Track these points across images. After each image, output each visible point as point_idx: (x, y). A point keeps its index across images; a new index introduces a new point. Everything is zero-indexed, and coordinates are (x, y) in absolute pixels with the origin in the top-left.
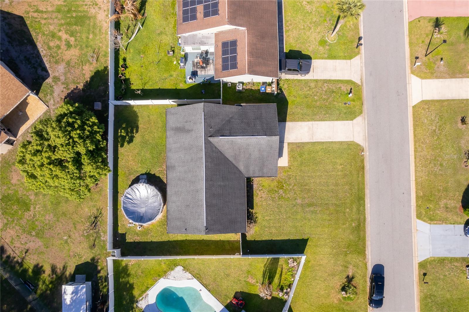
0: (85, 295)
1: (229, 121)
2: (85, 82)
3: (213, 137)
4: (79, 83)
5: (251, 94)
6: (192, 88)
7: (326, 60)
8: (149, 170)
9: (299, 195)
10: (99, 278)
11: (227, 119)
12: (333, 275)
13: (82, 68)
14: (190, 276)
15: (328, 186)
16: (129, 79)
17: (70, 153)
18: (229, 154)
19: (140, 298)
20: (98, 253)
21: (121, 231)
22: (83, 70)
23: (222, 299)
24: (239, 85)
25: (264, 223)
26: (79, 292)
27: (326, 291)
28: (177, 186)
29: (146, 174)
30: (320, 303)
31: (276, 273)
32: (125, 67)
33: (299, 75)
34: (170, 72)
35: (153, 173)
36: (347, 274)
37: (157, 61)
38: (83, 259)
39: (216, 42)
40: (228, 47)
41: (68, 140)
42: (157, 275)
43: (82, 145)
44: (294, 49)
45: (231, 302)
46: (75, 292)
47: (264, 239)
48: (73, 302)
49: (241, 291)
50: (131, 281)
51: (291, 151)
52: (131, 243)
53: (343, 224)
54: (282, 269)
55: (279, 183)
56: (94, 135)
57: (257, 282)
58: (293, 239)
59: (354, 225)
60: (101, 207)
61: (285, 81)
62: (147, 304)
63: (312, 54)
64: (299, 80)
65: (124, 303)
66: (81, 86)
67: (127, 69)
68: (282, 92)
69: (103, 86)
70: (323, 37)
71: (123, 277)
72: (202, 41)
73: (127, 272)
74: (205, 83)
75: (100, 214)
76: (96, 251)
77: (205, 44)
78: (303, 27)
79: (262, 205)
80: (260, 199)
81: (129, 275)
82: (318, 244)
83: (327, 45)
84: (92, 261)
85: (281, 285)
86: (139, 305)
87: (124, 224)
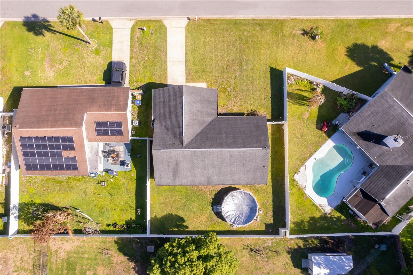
0: (321, 257)
1: (168, 129)
2: (128, 261)
3: (183, 142)
4: (129, 266)
5: (142, 114)
6: (135, 166)
7: (113, 49)
8: (209, 204)
9: (232, 74)
10: (305, 247)
11: (166, 131)
12: (301, 47)
13: (115, 264)
14: (302, 168)
15: (224, 49)
16: (126, 222)
17: (199, 264)
18: (197, 129)
19: (323, 211)
20: (283, 248)
21: (263, 228)
22: (117, 263)
23: (322, 140)
24: (134, 123)
25: (256, 104)
26: (318, 262)
27: (315, 52)
28: (226, 176)
29: (212, 206)
30: (325, 58)
31: (300, 95)
32: (115, 225)
33: (126, 72)
34: (120, 185)
35: (212, 200)
36: (300, 35)
37: (111, 196)
38: (288, 261)
39: (96, 141)
40: (101, 130)
41: (187, 266)
42: (302, 197)
43: (191, 253)
44: (102, 77)
45: (325, 132)
46: (319, 265)
47: (270, 105)
48: (327, 267)
49: (316, 124)
50: (308, 219)
51: (193, 80)
52: (274, 219)
53: (258, 37)
54: (297, 89)
55: (221, 91)
56: (182, 245)
57: (308, 110)
58: (270, 80)
59: (258, 29)
60: (242, 245)
61: (131, 84)
62: (328, 205)
63: (107, 61)
64: (130, 72)
65: (326, 225)
66: (132, 265)
67: (117, 223)
68: (140, 87)
69: (132, 245)
70: (92, 52)
71: (304, 226)
72: (95, 154)
73: (300, 223)
74: (131, 153)
75: (248, 247)
76: (281, 249)
77: (97, 150)
78: (83, 69)
79: (241, 106)
80: (235, 107)
81: (302, 221)
82: (274, 58)
83: (99, 49)
84: (290, 253)
85: (310, 90)
86: (329, 212)
87: (257, 225)
